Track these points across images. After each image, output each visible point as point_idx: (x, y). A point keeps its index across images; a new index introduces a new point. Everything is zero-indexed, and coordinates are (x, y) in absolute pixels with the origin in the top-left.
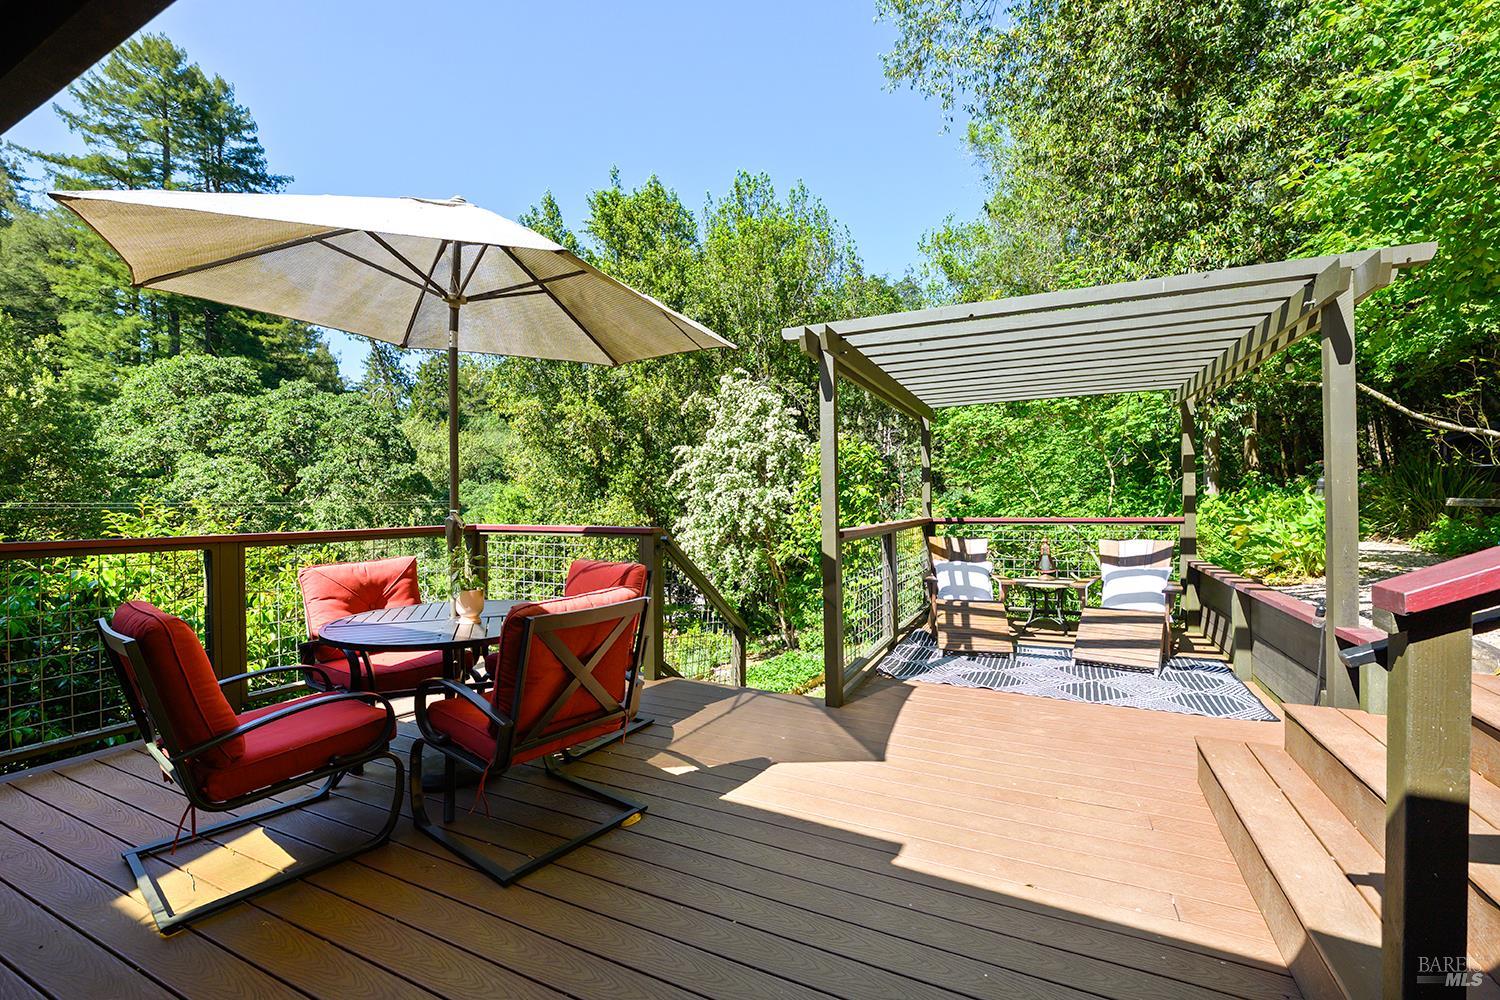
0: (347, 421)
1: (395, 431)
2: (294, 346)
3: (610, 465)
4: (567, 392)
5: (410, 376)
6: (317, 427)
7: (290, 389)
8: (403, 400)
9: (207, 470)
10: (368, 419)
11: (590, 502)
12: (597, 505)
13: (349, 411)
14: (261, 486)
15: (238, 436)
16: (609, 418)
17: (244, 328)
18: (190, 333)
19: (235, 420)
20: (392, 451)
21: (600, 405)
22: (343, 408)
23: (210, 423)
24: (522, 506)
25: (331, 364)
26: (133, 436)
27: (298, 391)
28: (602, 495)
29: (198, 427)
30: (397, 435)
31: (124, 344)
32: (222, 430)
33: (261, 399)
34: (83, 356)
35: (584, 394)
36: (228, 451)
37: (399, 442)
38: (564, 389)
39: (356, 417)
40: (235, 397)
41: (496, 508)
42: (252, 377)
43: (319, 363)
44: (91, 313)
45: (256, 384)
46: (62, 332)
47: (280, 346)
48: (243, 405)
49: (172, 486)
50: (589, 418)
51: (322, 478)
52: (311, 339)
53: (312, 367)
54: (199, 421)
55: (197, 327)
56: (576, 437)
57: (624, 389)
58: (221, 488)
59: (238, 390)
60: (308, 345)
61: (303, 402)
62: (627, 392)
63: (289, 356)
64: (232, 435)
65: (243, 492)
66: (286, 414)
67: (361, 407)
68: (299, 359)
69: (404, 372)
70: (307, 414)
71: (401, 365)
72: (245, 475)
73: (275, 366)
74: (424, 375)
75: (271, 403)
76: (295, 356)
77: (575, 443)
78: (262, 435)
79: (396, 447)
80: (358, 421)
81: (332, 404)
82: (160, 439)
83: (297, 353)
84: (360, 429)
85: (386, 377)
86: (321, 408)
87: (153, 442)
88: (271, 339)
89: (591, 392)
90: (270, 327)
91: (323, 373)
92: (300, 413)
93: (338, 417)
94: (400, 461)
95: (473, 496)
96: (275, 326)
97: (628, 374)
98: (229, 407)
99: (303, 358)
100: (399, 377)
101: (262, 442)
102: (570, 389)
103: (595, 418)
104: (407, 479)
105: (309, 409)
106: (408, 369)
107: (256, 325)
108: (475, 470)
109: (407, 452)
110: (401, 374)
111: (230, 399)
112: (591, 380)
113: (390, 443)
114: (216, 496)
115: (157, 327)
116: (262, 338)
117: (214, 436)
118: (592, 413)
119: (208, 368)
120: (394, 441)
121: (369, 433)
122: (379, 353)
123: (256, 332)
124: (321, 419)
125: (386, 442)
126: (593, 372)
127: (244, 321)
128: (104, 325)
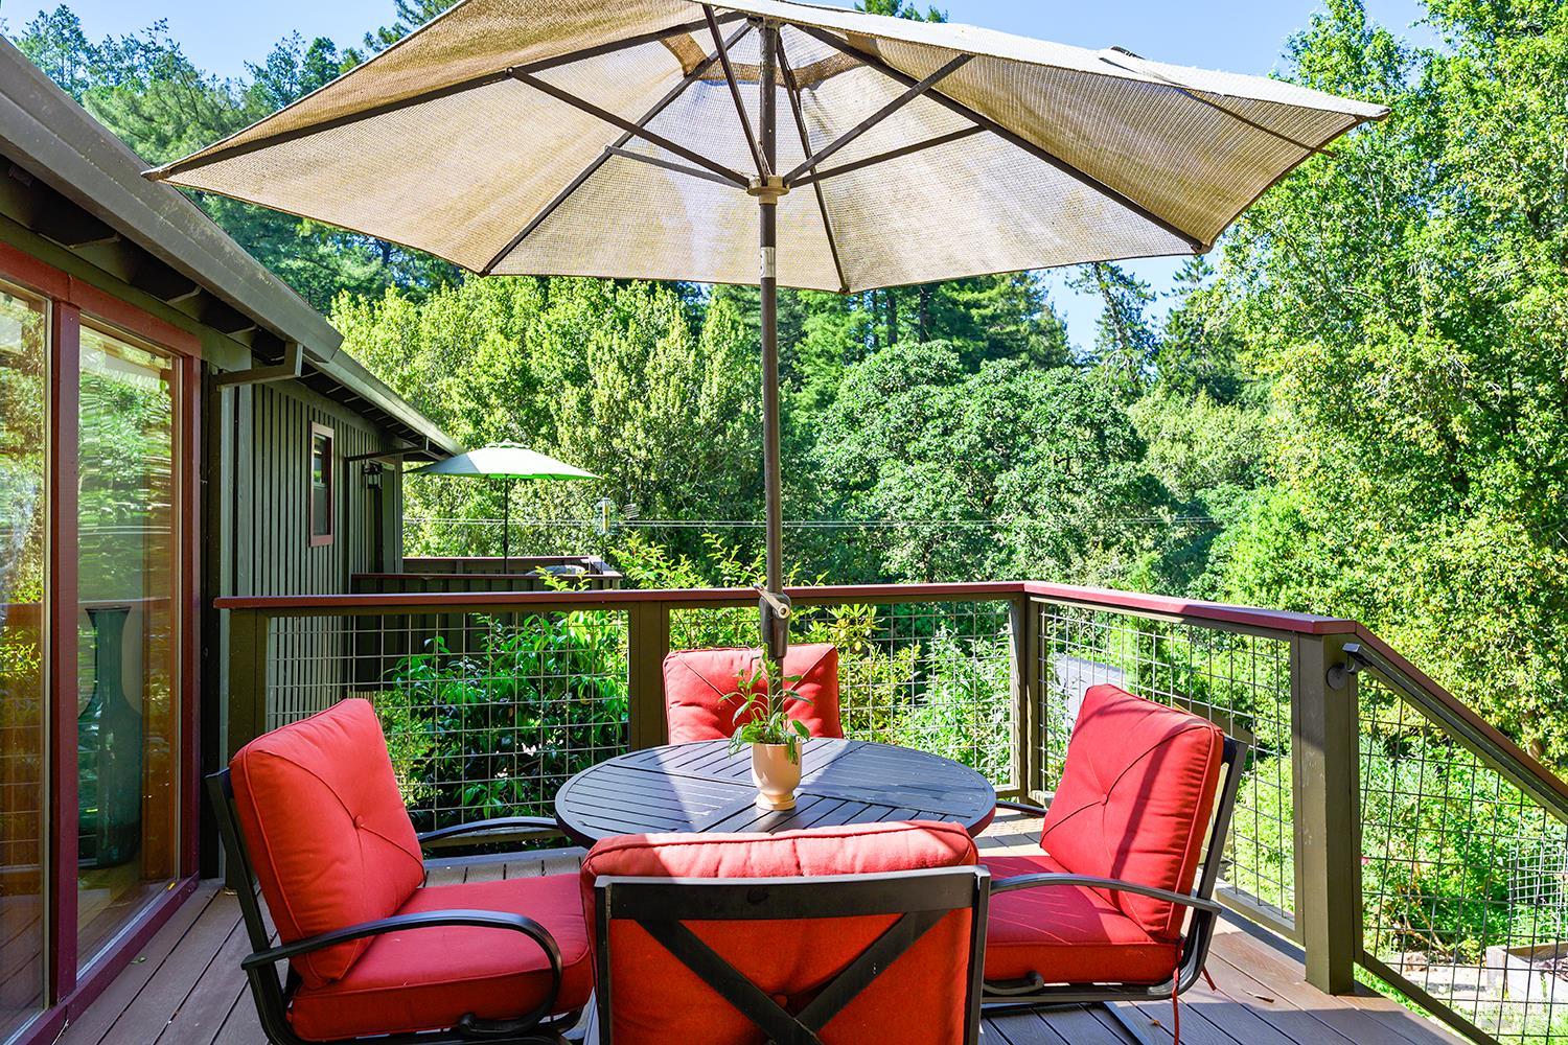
0: (1052, 407)
1: (1115, 415)
2: (1013, 314)
3: (1472, 451)
4: (1374, 322)
5: (1155, 332)
6: (1017, 418)
7: (991, 371)
8: (1146, 367)
9: (904, 480)
10: (1080, 401)
11: (1430, 521)
12: (1444, 528)
13: (1056, 393)
14: (955, 498)
15: (935, 436)
16: (1465, 358)
17: (955, 303)
18: (905, 320)
19: (933, 418)
20: (1110, 445)
21: (1446, 336)
22: (1049, 390)
23: (911, 423)
24: (1303, 528)
25: (1056, 331)
26: (844, 444)
27: (1000, 372)
28: (1456, 507)
29: (898, 429)
30: (1117, 420)
31: (850, 343)
32: (921, 430)
33: (959, 389)
34: (819, 361)
35: (1410, 320)
36: (926, 456)
37: (1120, 431)
38: (1369, 318)
39: (1063, 400)
40: (934, 389)
41: (1255, 529)
42: (953, 361)
43: (1042, 333)
44: (826, 314)
45: (956, 370)
46: (804, 339)
47: (994, 318)
48: (941, 398)
49: (873, 500)
50: (1418, 365)
51: (1021, 487)
52: (1033, 301)
53: (1033, 339)
54: (899, 422)
55: (914, 311)
56: (1394, 399)
57: (1506, 298)
58: (916, 500)
59: (937, 381)
60: (1030, 312)
61: (1002, 387)
62: (1514, 303)
63: (1009, 329)
64: (929, 437)
65: (937, 505)
66: (983, 405)
67: (1070, 385)
68: (1018, 331)
69: (1148, 327)
70: (1007, 402)
71: (1143, 318)
72: (939, 485)
73: (986, 344)
74: (1174, 326)
75: (969, 392)
76: (1013, 328)
77: (1395, 412)
78: (958, 434)
79: (1116, 435)
80: (1066, 406)
81: (1038, 384)
82: (866, 446)
83: (1016, 323)
84: (1068, 415)
85: (1124, 339)
86: (1023, 392)
87: (859, 451)
88: (982, 311)
89: (1426, 314)
90: (981, 296)
91: (1047, 344)
92: (998, 402)
93: (1042, 403)
94: (1122, 459)
95: (1232, 509)
96: (989, 293)
97: (1515, 267)
98: (927, 402)
99: (1022, 329)
100: (1141, 337)
101: (958, 443)
102: (1382, 316)
103: (1432, 363)
104: (1130, 485)
105: (1009, 395)
106: (1154, 322)
107: (967, 296)
108: (1245, 467)
109: (1131, 444)
110: (1144, 331)
111: (929, 392)
112: (1426, 291)
113: (1107, 433)
114: (910, 512)
115: (877, 319)
116: (974, 312)
117: (914, 438)
118: (1426, 354)
119: (909, 358)
120: (1113, 430)
121: (1079, 420)
122: (1114, 306)
123: (968, 305)
124: (1023, 407)
125: (1102, 432)
126: (1431, 277)
127: (955, 294)
128: (836, 325)
